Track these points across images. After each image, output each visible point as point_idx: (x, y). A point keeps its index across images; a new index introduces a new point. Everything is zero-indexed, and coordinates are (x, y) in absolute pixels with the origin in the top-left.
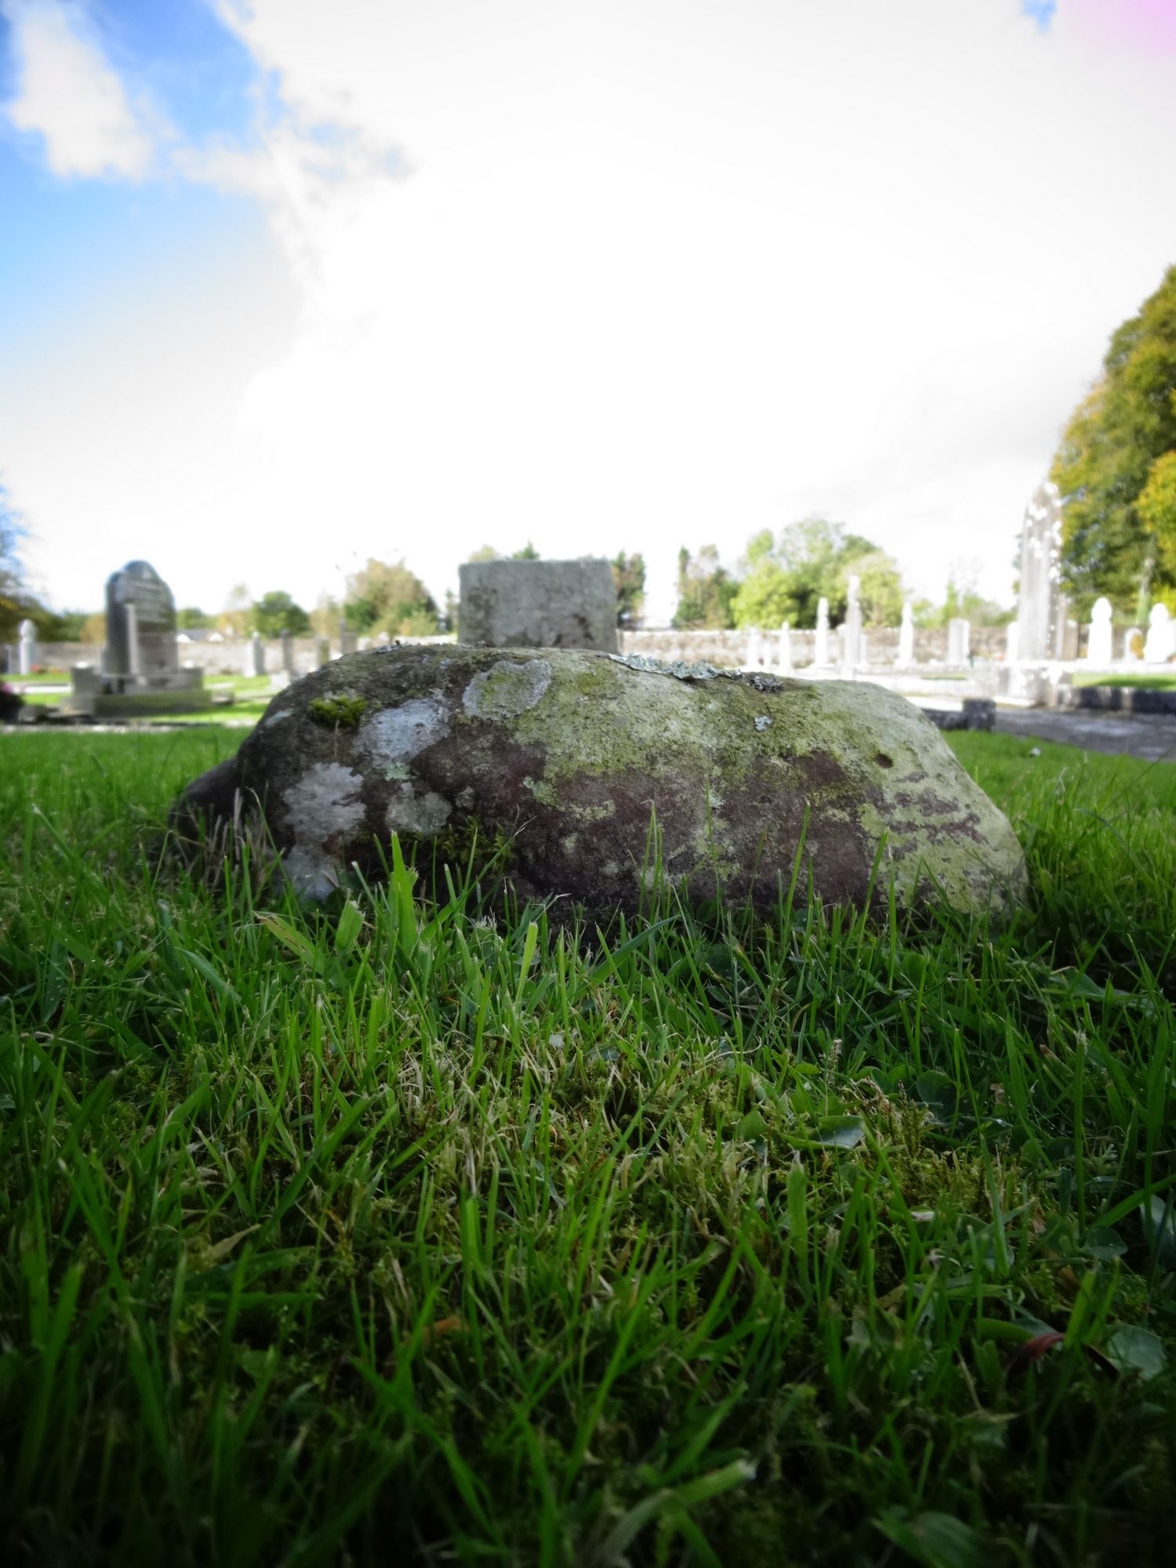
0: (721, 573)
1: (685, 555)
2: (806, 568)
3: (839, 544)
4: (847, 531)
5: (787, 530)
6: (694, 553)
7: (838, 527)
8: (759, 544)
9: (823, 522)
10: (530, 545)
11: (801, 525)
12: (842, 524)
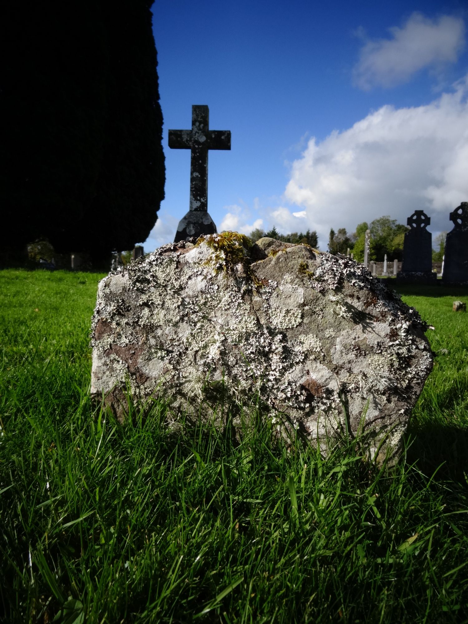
0: (347, 240)
1: (332, 233)
2: (381, 238)
3: (394, 228)
4: (397, 223)
5: (373, 223)
6: (336, 232)
7: (394, 222)
8: (362, 229)
9: (388, 220)
10: (274, 229)
11: (378, 221)
12: (396, 220)
